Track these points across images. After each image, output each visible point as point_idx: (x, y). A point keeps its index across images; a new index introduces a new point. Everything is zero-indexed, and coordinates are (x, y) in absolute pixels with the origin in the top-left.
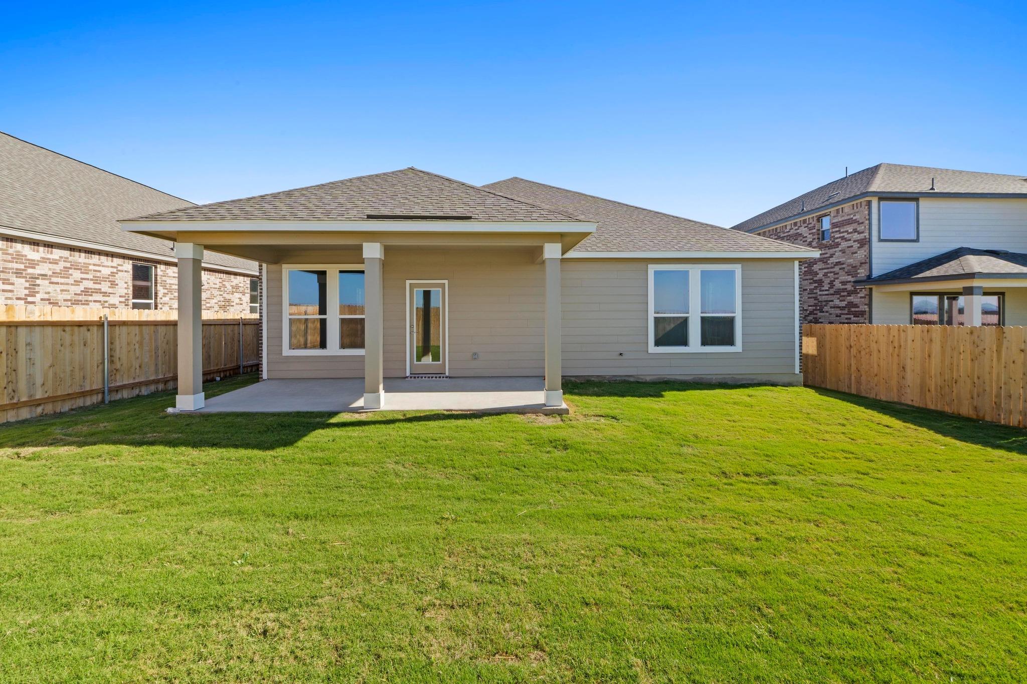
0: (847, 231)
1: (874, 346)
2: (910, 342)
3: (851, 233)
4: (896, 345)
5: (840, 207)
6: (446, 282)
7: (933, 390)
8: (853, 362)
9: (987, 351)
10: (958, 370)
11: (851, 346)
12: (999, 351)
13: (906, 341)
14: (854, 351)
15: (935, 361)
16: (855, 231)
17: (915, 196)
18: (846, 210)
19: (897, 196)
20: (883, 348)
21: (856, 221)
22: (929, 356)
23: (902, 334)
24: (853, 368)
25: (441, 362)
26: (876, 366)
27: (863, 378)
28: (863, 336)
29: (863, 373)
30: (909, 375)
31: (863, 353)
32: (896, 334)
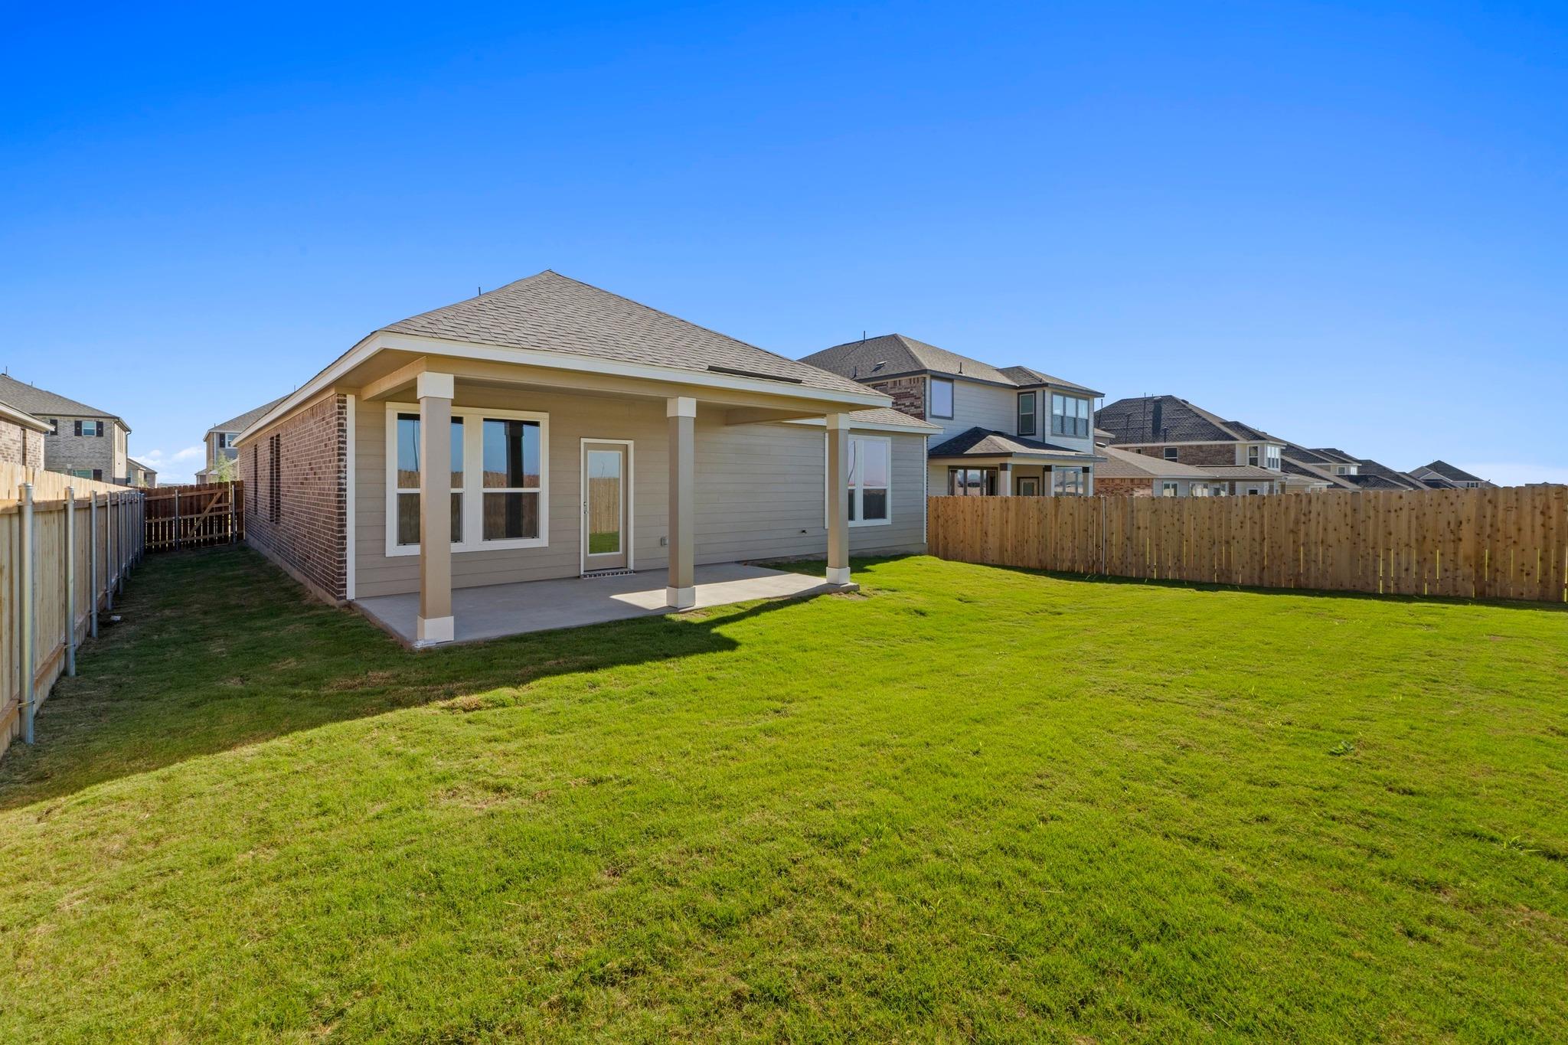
0: (904, 404)
1: (960, 516)
2: (991, 511)
3: (908, 406)
4: (980, 513)
5: (898, 379)
6: (631, 443)
7: (1009, 549)
8: (941, 531)
9: (1048, 516)
10: (1028, 532)
11: (938, 517)
12: (1056, 515)
13: (988, 510)
14: (941, 521)
15: (1011, 527)
16: (912, 405)
17: (950, 377)
18: (903, 383)
19: (944, 376)
20: (968, 517)
21: (912, 396)
22: (1007, 522)
23: (985, 504)
24: (941, 536)
25: (621, 552)
26: (962, 533)
27: (950, 545)
28: (951, 507)
29: (950, 540)
30: (991, 539)
31: (950, 522)
32: (979, 504)
